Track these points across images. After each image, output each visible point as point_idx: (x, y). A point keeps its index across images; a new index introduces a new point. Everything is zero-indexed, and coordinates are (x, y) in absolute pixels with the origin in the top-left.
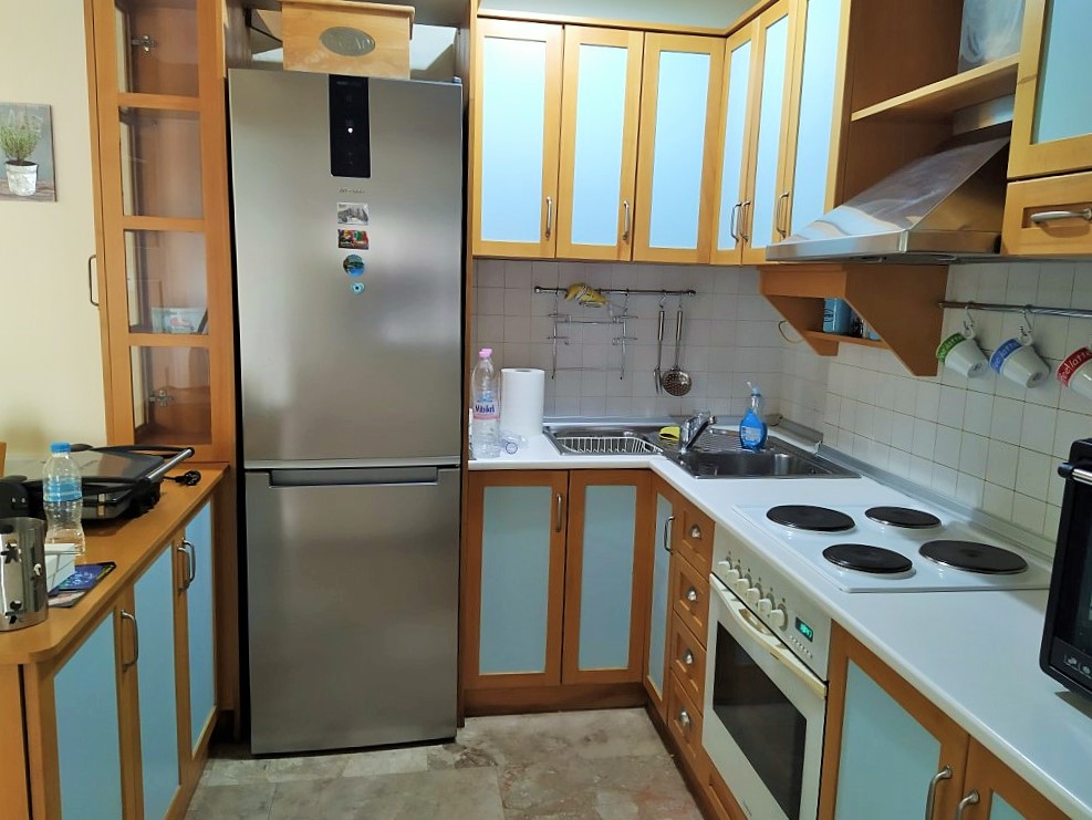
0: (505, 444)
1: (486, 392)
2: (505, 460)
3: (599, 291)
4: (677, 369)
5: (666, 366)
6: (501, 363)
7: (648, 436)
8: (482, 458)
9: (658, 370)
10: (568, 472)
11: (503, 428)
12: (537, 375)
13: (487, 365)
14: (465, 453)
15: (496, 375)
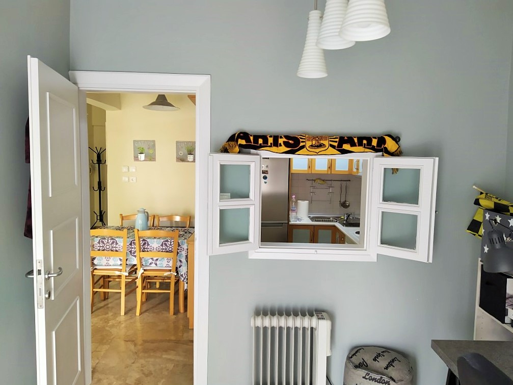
0: (298, 219)
1: (294, 206)
2: (298, 223)
3: (323, 180)
4: (345, 201)
5: (343, 200)
6: (297, 199)
7: (337, 219)
8: (292, 222)
9: (340, 201)
10: (314, 226)
11: (298, 215)
12: (306, 202)
13: (294, 200)
14: (289, 220)
15: (296, 203)
